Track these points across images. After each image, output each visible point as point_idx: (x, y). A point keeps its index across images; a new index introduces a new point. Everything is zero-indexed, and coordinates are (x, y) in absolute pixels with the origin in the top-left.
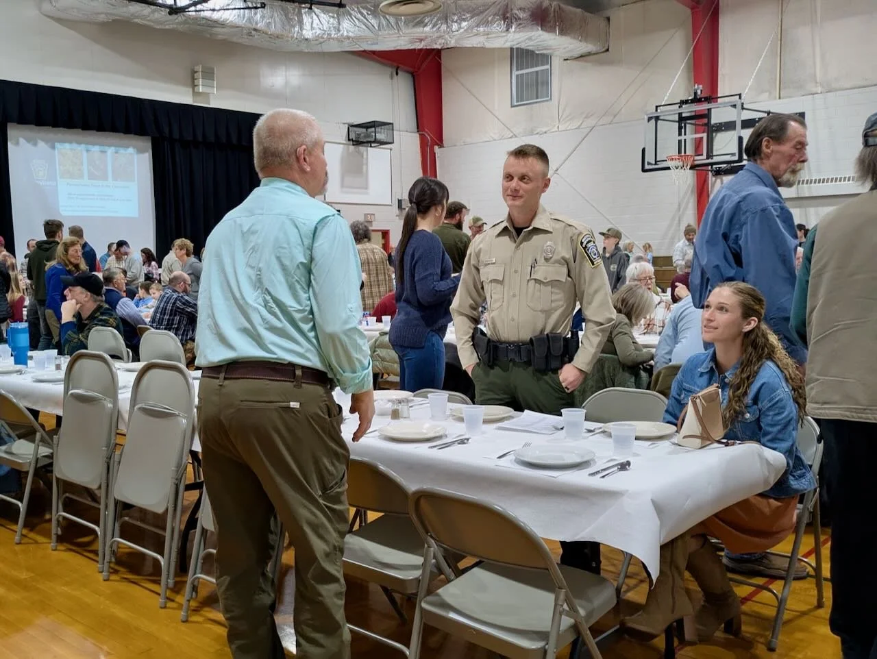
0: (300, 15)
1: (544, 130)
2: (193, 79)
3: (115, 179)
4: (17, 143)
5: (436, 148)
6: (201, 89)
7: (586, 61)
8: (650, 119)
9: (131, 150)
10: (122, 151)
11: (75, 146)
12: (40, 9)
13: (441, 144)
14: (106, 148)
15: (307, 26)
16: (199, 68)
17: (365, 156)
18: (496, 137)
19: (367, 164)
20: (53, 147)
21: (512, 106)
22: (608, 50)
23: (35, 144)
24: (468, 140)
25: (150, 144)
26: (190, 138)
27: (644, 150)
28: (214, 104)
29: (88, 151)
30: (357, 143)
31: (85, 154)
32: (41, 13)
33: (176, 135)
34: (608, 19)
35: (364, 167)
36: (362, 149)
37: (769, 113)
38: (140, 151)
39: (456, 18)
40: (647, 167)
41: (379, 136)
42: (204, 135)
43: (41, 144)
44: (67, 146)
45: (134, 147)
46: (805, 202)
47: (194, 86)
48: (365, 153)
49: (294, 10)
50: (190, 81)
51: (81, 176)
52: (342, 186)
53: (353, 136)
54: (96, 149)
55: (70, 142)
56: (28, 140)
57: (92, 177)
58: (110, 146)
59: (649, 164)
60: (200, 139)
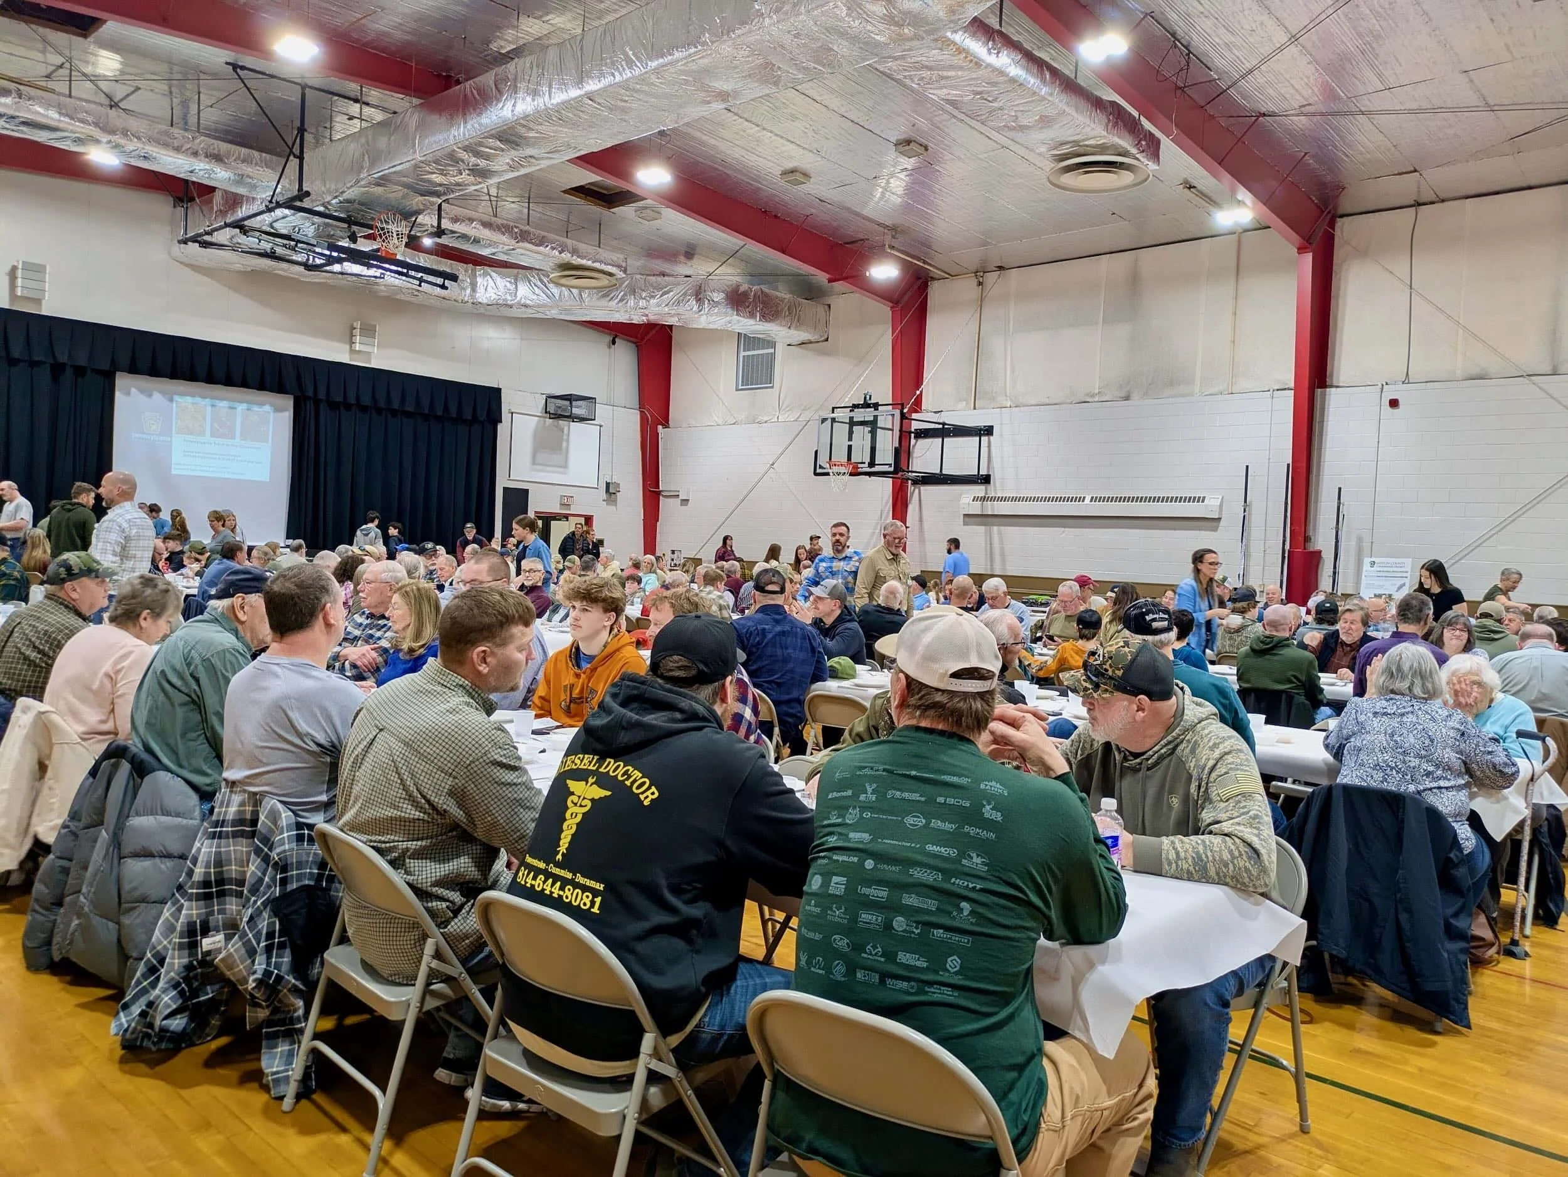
0: (473, 276)
1: (765, 419)
2: (352, 336)
3: (244, 437)
4: (128, 394)
5: (660, 427)
6: (357, 347)
7: (807, 349)
8: (824, 420)
9: (267, 408)
10: (256, 408)
11: (198, 400)
12: (169, 253)
13: (666, 424)
14: (236, 405)
15: (480, 290)
16: (358, 325)
17: (566, 431)
18: (720, 422)
19: (568, 441)
20: (171, 400)
21: (737, 390)
22: (827, 340)
23: (150, 396)
24: (694, 423)
25: (291, 403)
26: (340, 399)
27: (816, 452)
28: (375, 364)
29: (213, 406)
30: (557, 416)
31: (209, 408)
32: (171, 257)
33: (322, 395)
34: (829, 306)
35: (564, 444)
36: (562, 423)
37: (944, 424)
38: (278, 409)
39: (644, 295)
40: (818, 471)
41: (575, 411)
42: (358, 398)
43: (157, 397)
44: (189, 399)
45: (271, 405)
46: (990, 520)
47: (352, 343)
48: (566, 429)
49: (466, 271)
50: (348, 338)
51: (202, 433)
52: (534, 463)
53: (551, 409)
54: (224, 404)
55: (193, 396)
56: (142, 391)
57: (214, 434)
58: (240, 402)
59: (821, 467)
60: (353, 401)
